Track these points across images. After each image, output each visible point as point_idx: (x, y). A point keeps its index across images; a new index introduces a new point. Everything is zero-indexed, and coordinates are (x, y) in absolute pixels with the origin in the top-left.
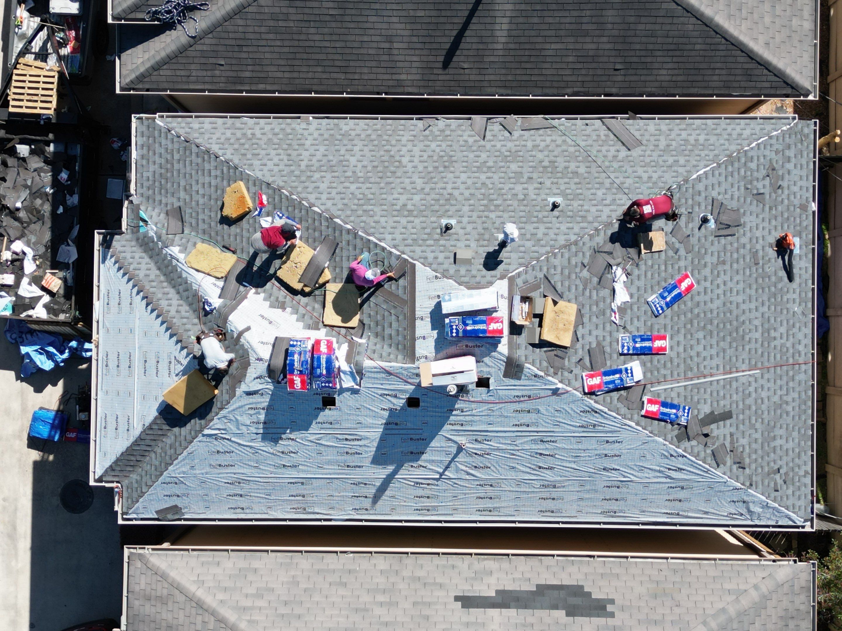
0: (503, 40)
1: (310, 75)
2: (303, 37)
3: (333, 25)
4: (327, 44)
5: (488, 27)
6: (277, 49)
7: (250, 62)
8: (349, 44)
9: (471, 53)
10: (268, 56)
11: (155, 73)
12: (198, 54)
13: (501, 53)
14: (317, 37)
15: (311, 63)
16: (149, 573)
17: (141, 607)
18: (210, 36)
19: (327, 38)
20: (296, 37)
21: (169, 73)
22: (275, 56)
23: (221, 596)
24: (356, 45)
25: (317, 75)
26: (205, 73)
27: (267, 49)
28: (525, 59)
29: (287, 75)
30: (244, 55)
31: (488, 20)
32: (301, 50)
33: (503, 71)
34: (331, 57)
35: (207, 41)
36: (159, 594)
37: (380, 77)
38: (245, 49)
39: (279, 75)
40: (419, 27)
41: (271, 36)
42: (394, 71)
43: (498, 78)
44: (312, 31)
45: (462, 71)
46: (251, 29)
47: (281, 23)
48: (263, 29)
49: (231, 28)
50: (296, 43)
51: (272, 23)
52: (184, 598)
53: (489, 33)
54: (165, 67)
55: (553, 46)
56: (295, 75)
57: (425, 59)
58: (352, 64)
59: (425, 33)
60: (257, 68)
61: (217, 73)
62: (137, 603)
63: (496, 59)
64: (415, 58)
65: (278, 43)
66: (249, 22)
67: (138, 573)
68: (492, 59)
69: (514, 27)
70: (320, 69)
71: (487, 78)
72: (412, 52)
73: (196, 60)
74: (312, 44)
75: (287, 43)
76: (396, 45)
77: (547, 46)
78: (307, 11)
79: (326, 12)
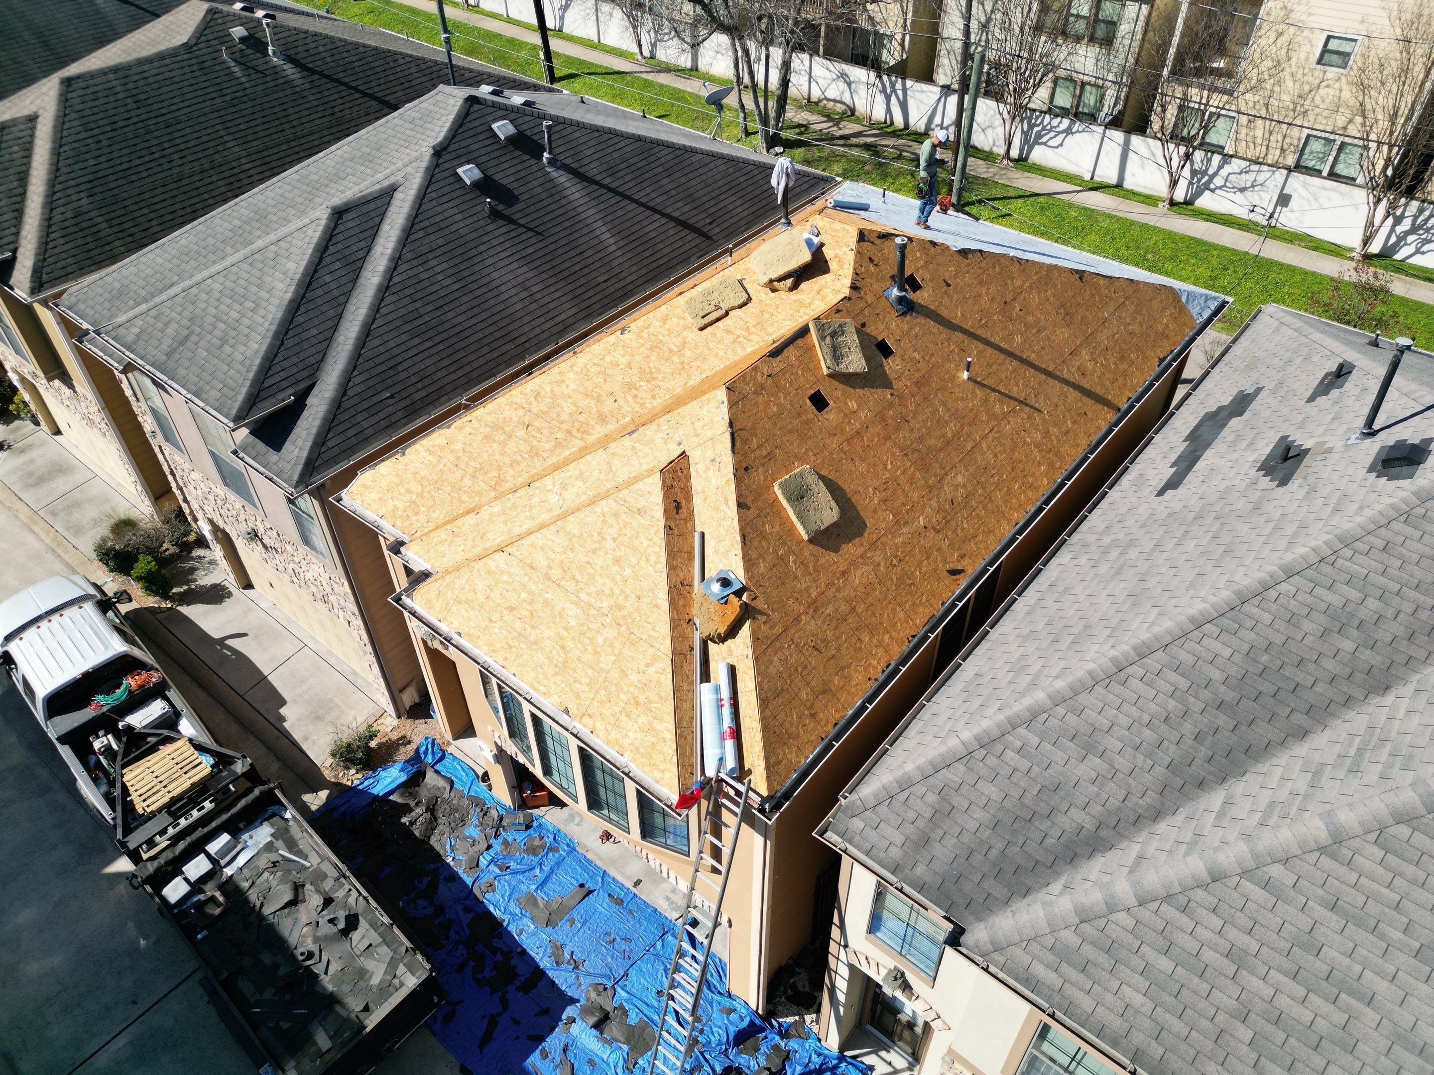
0: (611, 241)
1: (482, 361)
2: (447, 326)
3: (465, 299)
4: (474, 321)
5: (592, 235)
6: (433, 351)
7: (414, 379)
8: (494, 310)
9: (598, 265)
10: (428, 362)
11: (323, 449)
12: (357, 400)
13: (619, 253)
14: (460, 319)
15: (474, 347)
16: (883, 810)
17: (933, 866)
18: (356, 373)
19: (470, 314)
20: (440, 329)
21: (338, 440)
22: (436, 358)
23: (991, 711)
24: (499, 308)
25: (488, 357)
26: (377, 418)
27: (421, 357)
28: (641, 249)
29: (460, 373)
30: (404, 375)
31: (586, 230)
32: (453, 340)
33: (634, 268)
34: (487, 332)
35: (357, 380)
36: (928, 815)
37: (545, 327)
38: (400, 368)
39: (453, 377)
40: (538, 263)
41: (416, 341)
42: (551, 314)
43: (635, 276)
44: (451, 314)
45: (604, 285)
46: (392, 344)
47: (417, 323)
48: (404, 338)
49: (370, 354)
50: (445, 335)
51: (407, 327)
52: (960, 767)
53: (597, 241)
54: (329, 436)
55: (651, 227)
56: (468, 369)
57: (567, 290)
58: (511, 328)
59: (548, 266)
60: (426, 382)
61: (390, 410)
62: (920, 869)
63: (621, 260)
64: (558, 294)
65: (428, 344)
66: (385, 338)
67: (871, 833)
68: (617, 262)
69: (609, 226)
70: (486, 350)
71: (628, 280)
72: (552, 289)
73: (359, 408)
74: (459, 328)
75: (437, 340)
76: (534, 289)
77: (647, 230)
78: (432, 298)
79: (450, 290)
